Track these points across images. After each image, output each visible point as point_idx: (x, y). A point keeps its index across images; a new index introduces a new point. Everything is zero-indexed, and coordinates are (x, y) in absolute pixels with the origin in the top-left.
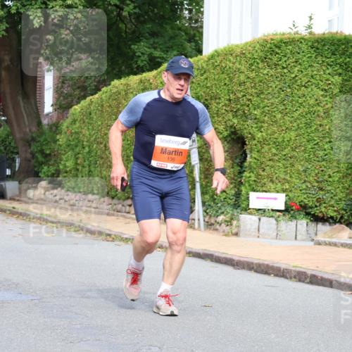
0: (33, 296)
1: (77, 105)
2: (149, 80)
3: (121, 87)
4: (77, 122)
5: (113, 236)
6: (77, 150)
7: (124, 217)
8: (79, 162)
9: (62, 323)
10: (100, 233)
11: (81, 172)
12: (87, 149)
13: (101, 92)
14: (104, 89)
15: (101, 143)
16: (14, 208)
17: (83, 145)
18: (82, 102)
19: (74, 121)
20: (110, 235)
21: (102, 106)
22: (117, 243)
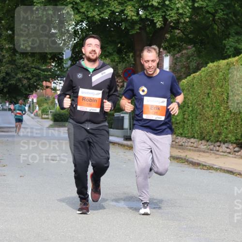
1: (184, 79)
2: (233, 63)
3: (214, 68)
5: (207, 166)
6: (184, 109)
7: (215, 153)
8: (185, 117)
9: (174, 224)
10: (198, 164)
11: (187, 123)
12: (191, 108)
13: (200, 71)
14: (203, 69)
15: (200, 105)
17: (188, 106)
18: (188, 78)
20: (205, 166)
21: (201, 80)
22: (210, 171)
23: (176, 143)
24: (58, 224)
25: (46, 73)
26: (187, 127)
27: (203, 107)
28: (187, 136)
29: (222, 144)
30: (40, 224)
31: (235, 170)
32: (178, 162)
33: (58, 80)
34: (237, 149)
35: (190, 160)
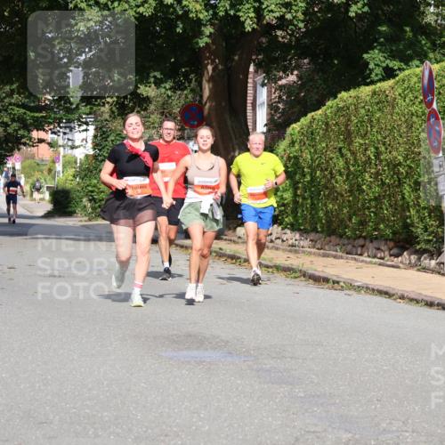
0: (245, 356)
1: (295, 123)
2: (385, 92)
3: (350, 101)
4: (296, 144)
5: (342, 284)
6: (296, 178)
7: (355, 259)
8: (298, 192)
9: (282, 389)
10: (326, 280)
11: (302, 205)
12: (308, 178)
13: (325, 107)
14: (329, 103)
15: (326, 170)
16: (220, 249)
17: (303, 171)
18: (302, 120)
19: (293, 143)
20: (338, 282)
21: (327, 124)
22: (347, 292)
23: (283, 241)
24: (66, 394)
25: (36, 115)
26: (303, 211)
27: (331, 173)
28: (302, 228)
29: (368, 243)
30: (32, 393)
31: (394, 289)
32: (287, 277)
33: (61, 128)
34: (395, 251)
35: (310, 272)
